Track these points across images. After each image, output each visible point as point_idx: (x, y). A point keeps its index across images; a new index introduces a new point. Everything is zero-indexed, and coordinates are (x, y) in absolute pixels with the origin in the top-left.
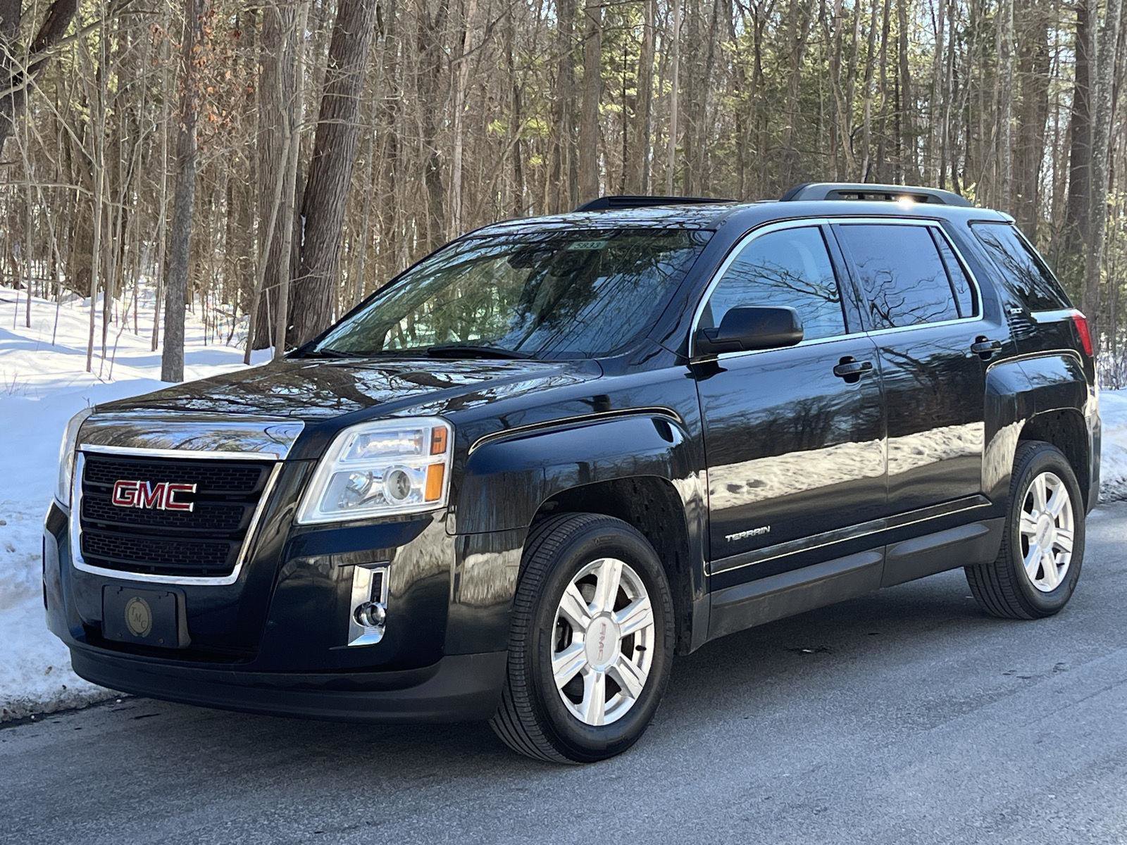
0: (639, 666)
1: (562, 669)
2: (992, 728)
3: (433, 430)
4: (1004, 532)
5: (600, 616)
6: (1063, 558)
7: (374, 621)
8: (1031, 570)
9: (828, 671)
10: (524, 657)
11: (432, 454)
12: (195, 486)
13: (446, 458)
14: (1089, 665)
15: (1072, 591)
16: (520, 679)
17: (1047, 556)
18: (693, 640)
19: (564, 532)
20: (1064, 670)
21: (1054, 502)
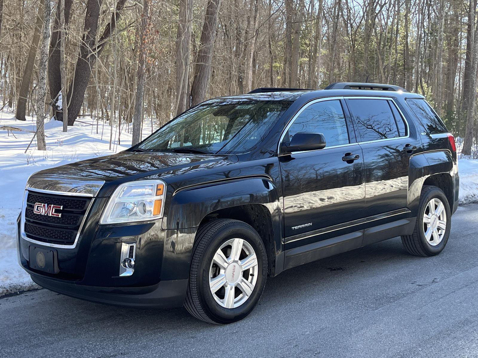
0: (251, 283)
1: (214, 285)
2: (401, 311)
3: (157, 185)
4: (416, 222)
5: (233, 262)
6: (442, 232)
7: (130, 266)
8: (427, 237)
9: (340, 279)
10: (196, 281)
11: (156, 195)
12: (62, 207)
13: (163, 197)
14: (447, 280)
15: (445, 245)
16: (194, 291)
17: (434, 231)
18: (276, 271)
19: (216, 228)
20: (436, 282)
21: (438, 210)
